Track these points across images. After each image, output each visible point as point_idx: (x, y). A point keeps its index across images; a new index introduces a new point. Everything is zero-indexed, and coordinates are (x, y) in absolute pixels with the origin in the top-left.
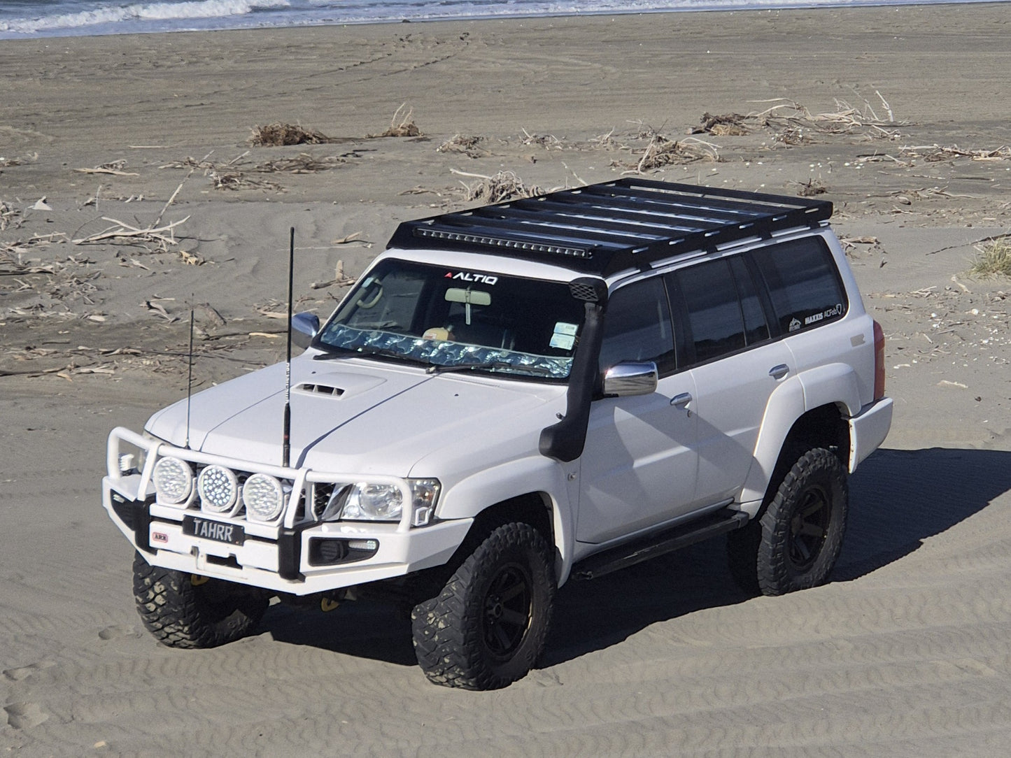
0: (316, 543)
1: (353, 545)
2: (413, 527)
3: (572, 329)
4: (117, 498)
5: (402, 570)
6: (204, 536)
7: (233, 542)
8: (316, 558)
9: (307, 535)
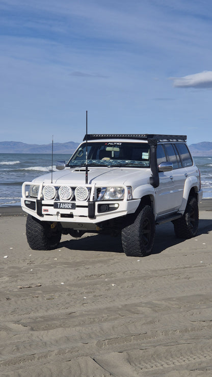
0: (99, 205)
1: (110, 206)
2: (128, 200)
3: (147, 154)
4: (27, 202)
5: (125, 213)
6: (61, 208)
7: (72, 209)
8: (99, 211)
9: (97, 203)
